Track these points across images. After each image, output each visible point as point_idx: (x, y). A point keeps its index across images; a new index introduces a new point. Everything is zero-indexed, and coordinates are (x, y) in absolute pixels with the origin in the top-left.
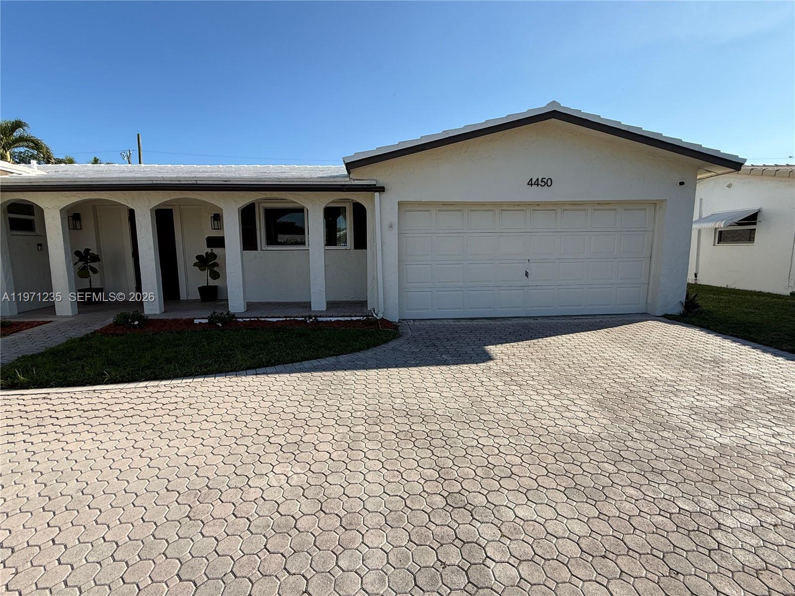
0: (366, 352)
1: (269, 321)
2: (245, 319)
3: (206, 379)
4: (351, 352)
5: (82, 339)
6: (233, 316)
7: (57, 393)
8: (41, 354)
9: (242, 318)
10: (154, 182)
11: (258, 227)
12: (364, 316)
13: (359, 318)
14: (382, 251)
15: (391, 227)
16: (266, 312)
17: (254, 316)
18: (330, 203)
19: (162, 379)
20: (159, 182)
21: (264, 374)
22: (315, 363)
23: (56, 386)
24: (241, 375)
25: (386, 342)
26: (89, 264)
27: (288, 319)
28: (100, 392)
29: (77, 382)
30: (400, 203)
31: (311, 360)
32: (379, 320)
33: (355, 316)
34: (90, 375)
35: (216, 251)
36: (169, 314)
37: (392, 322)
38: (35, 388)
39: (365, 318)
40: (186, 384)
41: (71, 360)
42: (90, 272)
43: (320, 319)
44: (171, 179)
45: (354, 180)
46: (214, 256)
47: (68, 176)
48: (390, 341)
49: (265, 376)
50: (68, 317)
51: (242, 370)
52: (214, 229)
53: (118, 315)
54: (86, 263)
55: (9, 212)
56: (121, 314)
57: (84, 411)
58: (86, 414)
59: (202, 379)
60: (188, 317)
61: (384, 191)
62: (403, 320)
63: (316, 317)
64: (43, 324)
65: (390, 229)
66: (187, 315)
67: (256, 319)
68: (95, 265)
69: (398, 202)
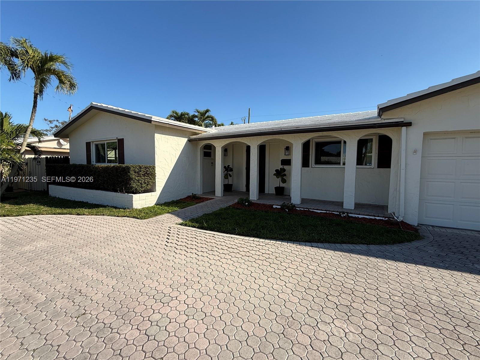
0: (392, 246)
1: (315, 212)
2: (301, 209)
3: (283, 243)
4: (379, 244)
5: (225, 209)
6: (294, 206)
7: (217, 235)
8: (211, 214)
9: (299, 208)
10: (261, 131)
11: (311, 153)
12: (386, 218)
13: (381, 218)
14: (405, 170)
15: (415, 152)
16: (313, 206)
17: (306, 207)
18: (363, 136)
19: (260, 238)
20: (263, 131)
21: (316, 247)
22: (351, 247)
23: (217, 231)
24: (302, 245)
25: (409, 241)
26: (229, 172)
27: (327, 212)
28: (234, 238)
29: (225, 231)
30: (425, 134)
31: (348, 244)
32: (400, 222)
33: (378, 216)
34: (230, 229)
35: (286, 167)
36: (260, 201)
37: (411, 225)
38: (210, 230)
39: (386, 219)
40: (273, 244)
41: (222, 219)
42: (229, 176)
43: (350, 215)
44: (269, 129)
45: (385, 119)
46: (284, 170)
47: (225, 132)
48: (412, 241)
49: (317, 249)
50: (219, 197)
51: (303, 242)
52: (286, 155)
53: (239, 199)
54: (228, 172)
55: (204, 149)
56: (241, 198)
57: (229, 248)
58: (229, 249)
59: (281, 243)
60: (270, 204)
61: (411, 125)
62: (421, 225)
63: (348, 213)
64: (211, 199)
65: (415, 153)
66: (269, 202)
67: (307, 210)
68: (230, 173)
69: (424, 133)
